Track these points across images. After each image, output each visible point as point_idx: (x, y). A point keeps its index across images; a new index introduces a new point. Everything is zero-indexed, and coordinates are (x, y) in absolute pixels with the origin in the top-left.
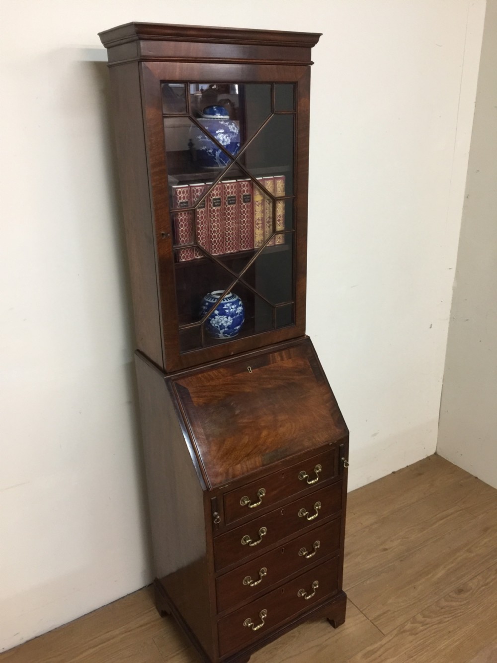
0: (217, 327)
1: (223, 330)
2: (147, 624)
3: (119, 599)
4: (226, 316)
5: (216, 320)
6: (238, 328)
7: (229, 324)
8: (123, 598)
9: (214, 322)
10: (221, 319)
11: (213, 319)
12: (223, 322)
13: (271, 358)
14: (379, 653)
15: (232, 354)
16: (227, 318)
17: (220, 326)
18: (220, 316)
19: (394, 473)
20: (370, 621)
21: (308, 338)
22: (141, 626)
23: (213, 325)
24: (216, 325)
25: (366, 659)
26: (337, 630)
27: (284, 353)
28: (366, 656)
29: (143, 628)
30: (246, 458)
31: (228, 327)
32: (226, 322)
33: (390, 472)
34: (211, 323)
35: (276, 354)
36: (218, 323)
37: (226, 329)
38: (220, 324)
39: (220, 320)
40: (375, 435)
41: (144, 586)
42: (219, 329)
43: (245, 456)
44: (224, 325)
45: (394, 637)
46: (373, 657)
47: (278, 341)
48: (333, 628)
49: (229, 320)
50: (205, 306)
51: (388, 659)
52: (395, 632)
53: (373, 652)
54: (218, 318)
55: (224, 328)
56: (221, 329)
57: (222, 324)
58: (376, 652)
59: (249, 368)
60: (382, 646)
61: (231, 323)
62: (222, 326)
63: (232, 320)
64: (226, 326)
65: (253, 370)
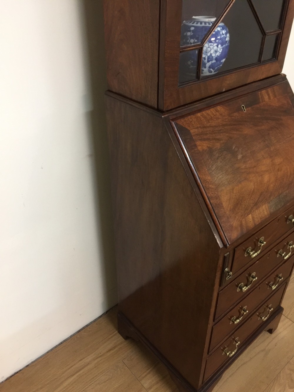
0: (204, 58)
1: (210, 63)
2: (114, 348)
3: (84, 328)
4: (216, 44)
5: (205, 48)
6: (224, 60)
7: (218, 54)
8: (87, 326)
10: (211, 47)
13: (260, 96)
15: (224, 90)
16: (217, 46)
17: (209, 57)
21: (284, 76)
22: (109, 351)
24: (204, 56)
26: (273, 335)
27: (269, 90)
29: (112, 352)
30: (255, 207)
31: (216, 59)
32: (216, 51)
35: (264, 92)
37: (213, 62)
38: (209, 54)
39: (209, 49)
42: (206, 60)
44: (213, 55)
48: (270, 334)
49: (219, 49)
50: (190, 31)
56: (208, 61)
57: (211, 54)
59: (243, 107)
61: (221, 53)
62: (211, 57)
63: (221, 49)
64: (214, 58)
65: (247, 109)
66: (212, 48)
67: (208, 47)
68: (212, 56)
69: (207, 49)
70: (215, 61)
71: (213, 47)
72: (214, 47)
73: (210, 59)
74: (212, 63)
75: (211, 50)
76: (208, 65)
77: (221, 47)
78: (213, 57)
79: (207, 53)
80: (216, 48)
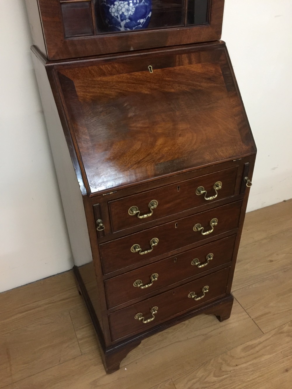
0: (117, 17)
1: (124, 22)
2: (67, 299)
3: (50, 276)
4: (126, 3)
5: (116, 6)
6: (142, 21)
7: (131, 13)
8: (54, 275)
9: (113, 10)
10: (122, 5)
11: (112, 6)
12: (123, 10)
13: (177, 59)
14: (257, 349)
15: (132, 49)
16: (129, 5)
17: (121, 16)
18: (120, 2)
19: (284, 201)
20: (252, 319)
21: (223, 44)
22: (62, 300)
23: (113, 15)
24: (116, 14)
25: (245, 352)
26: (223, 323)
27: (193, 56)
28: (245, 349)
29: (64, 301)
30: (136, 165)
31: (130, 18)
32: (128, 10)
33: (282, 200)
34: (110, 11)
35: (184, 56)
36: (117, 11)
37: (127, 21)
38: (121, 13)
39: (120, 8)
40: (274, 169)
41: (70, 269)
42: (119, 20)
43: (135, 164)
44: (126, 14)
45: (272, 336)
46: (252, 351)
47: (188, 43)
48: (219, 322)
49: (131, 8)
51: (264, 355)
52: (273, 332)
53: (252, 347)
54: (118, 5)
55: (126, 20)
56: (122, 20)
57: (123, 13)
58: (254, 347)
59: (150, 67)
60: (260, 343)
61: (134, 12)
62: (123, 16)
63: (134, 9)
64: (127, 17)
65: (155, 70)
66: (122, 7)
67: (119, 6)
68: (124, 14)
69: (118, 7)
70: (129, 21)
71: (123, 5)
72: (125, 5)
73: (122, 18)
74: (126, 23)
75: (122, 8)
76: (123, 23)
77: (133, 6)
78: (125, 16)
79: (119, 12)
80: (127, 6)
